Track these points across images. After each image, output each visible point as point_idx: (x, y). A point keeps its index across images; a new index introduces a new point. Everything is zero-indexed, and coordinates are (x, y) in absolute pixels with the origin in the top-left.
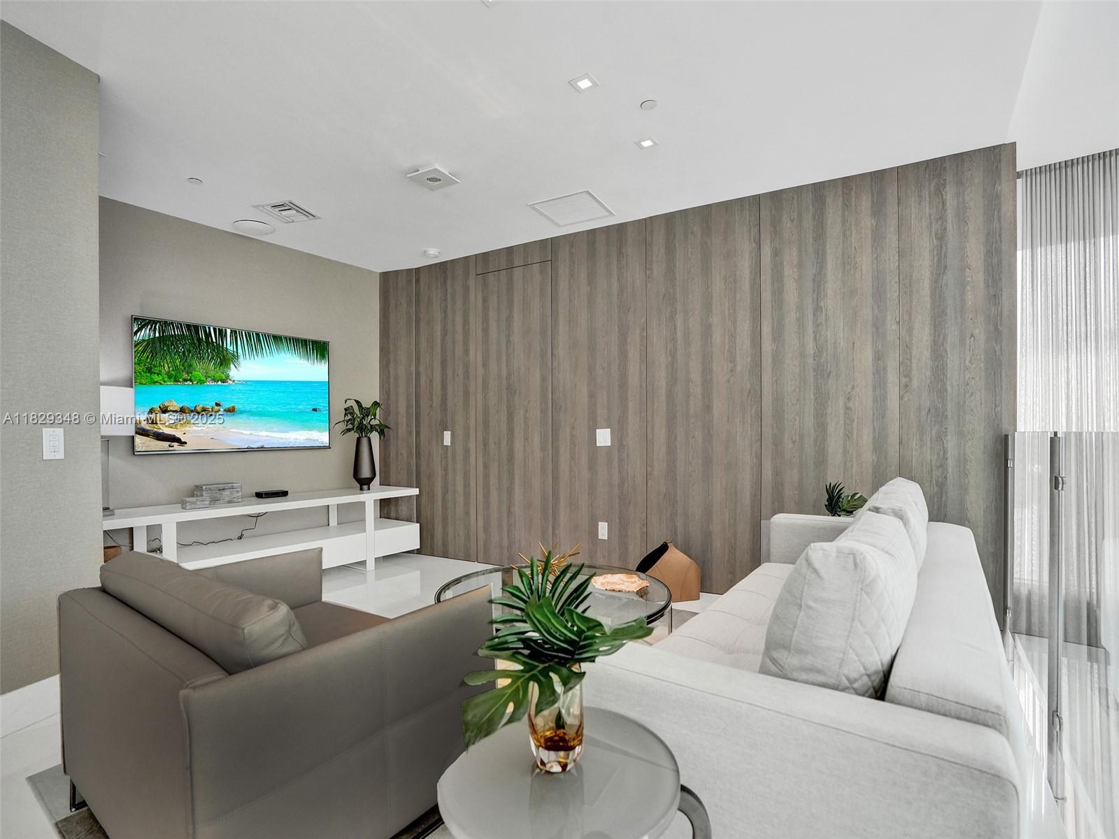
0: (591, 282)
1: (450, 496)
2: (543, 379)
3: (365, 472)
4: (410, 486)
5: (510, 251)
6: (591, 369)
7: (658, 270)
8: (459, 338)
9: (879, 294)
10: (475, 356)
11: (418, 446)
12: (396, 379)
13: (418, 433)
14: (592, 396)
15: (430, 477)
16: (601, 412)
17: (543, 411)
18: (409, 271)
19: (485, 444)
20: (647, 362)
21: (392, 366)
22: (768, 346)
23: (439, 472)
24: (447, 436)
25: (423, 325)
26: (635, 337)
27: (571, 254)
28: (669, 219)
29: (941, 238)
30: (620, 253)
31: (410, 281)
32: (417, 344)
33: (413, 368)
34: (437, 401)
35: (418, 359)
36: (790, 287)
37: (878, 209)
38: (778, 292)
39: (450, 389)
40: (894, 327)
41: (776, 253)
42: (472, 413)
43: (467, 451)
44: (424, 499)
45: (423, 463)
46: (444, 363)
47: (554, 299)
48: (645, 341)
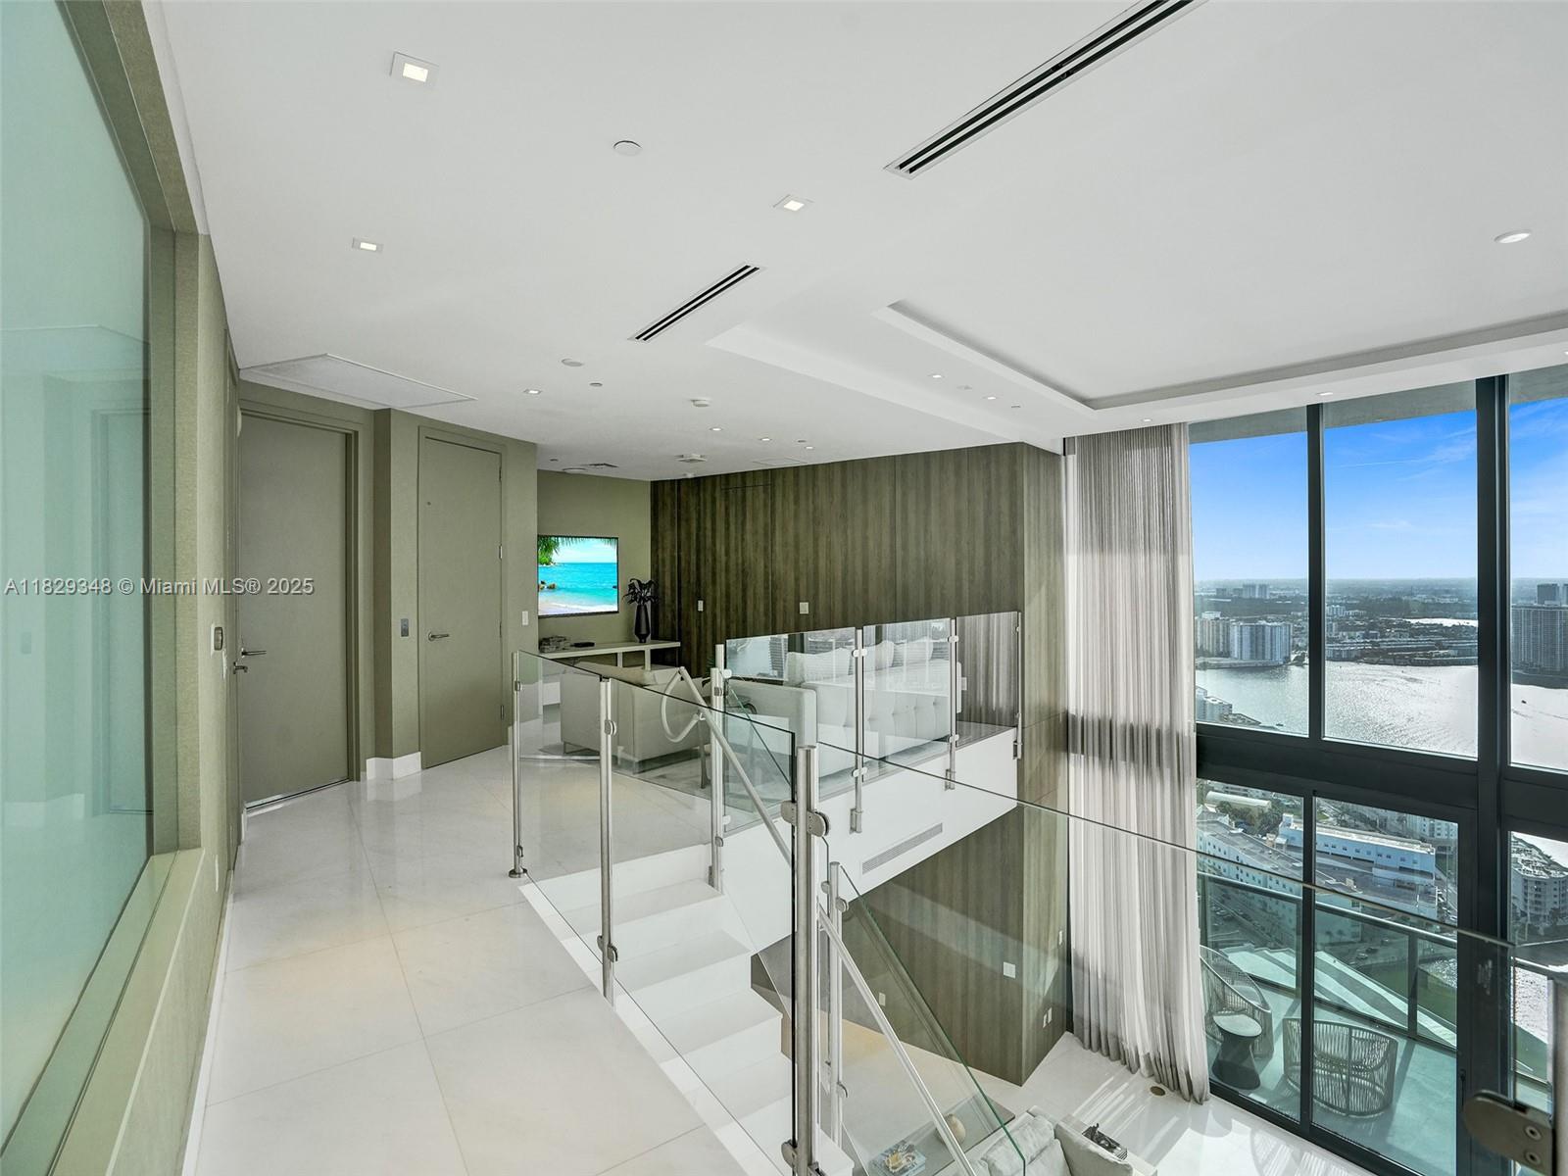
0: (796, 501)
1: (702, 649)
2: (766, 567)
3: (644, 632)
4: (673, 640)
5: (744, 474)
6: (796, 562)
7: (837, 499)
8: (709, 533)
9: (958, 525)
10: (721, 549)
11: (680, 609)
12: (663, 561)
13: (679, 602)
14: (797, 579)
15: (689, 633)
16: (803, 591)
17: (766, 588)
18: (673, 481)
19: (728, 609)
20: (829, 558)
21: (660, 550)
22: (899, 553)
23: (695, 630)
24: (701, 604)
25: (683, 523)
26: (823, 541)
27: (784, 482)
28: (844, 464)
29: (989, 493)
30: (814, 485)
31: (673, 489)
32: (679, 535)
33: (676, 554)
34: (693, 579)
35: (679, 547)
36: (912, 516)
37: (958, 473)
38: (905, 519)
39: (702, 570)
40: (966, 545)
41: (904, 494)
42: (718, 588)
43: (714, 616)
44: (685, 649)
45: (684, 622)
46: (698, 551)
47: (773, 512)
48: (829, 545)
